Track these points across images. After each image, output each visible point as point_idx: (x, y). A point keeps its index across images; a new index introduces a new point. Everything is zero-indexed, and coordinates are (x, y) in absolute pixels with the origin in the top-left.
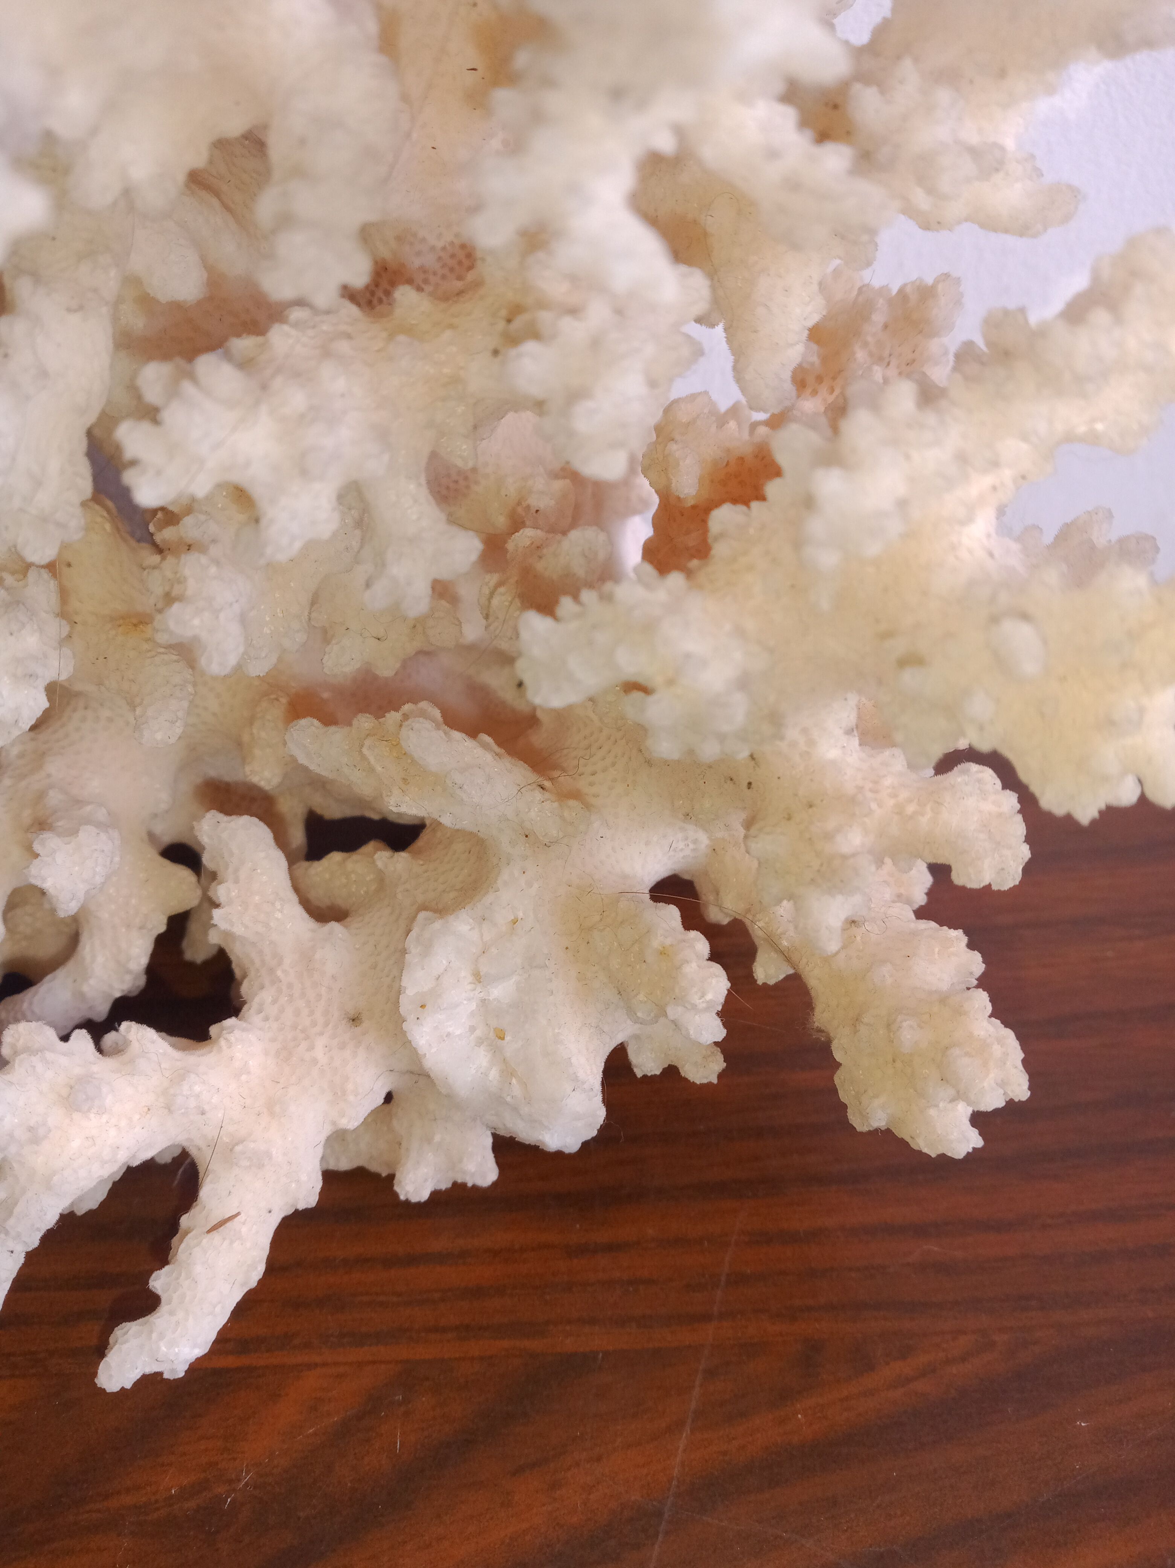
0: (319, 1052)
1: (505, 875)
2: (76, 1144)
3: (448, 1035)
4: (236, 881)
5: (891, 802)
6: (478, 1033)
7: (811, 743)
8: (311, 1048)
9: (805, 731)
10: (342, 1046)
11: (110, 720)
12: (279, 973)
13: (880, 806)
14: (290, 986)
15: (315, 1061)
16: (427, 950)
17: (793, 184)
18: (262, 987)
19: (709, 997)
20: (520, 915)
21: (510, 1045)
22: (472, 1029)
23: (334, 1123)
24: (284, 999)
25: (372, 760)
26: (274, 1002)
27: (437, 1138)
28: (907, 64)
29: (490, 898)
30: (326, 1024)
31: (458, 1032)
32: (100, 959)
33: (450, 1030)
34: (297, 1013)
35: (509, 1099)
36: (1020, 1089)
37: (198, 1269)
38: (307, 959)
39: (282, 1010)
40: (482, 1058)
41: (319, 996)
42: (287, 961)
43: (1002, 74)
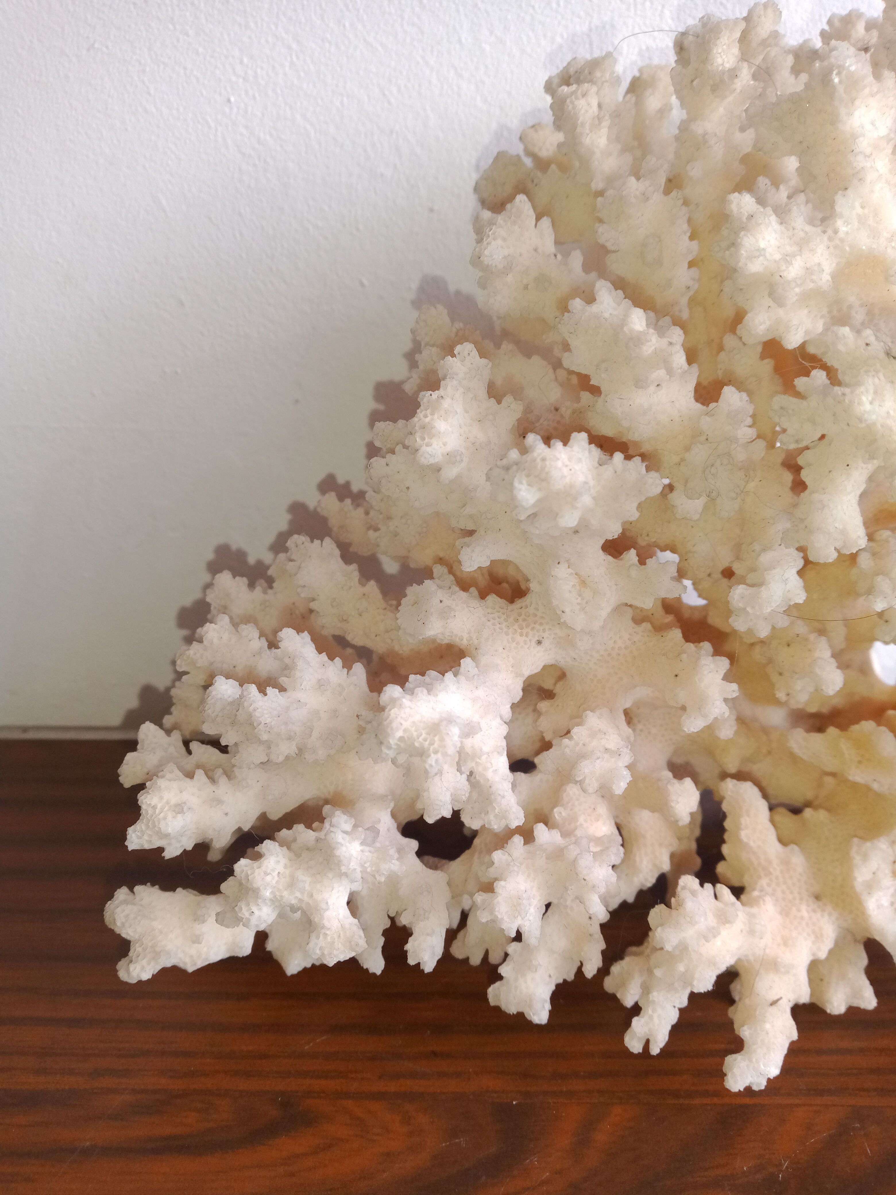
0: (805, 914)
2: (719, 943)
6: (895, 906)
8: (799, 910)
10: (813, 910)
11: (641, 730)
12: (771, 870)
14: (777, 878)
15: (802, 918)
16: (865, 857)
18: (759, 877)
22: (892, 904)
23: (814, 955)
25: (843, 749)
26: (769, 885)
30: (802, 899)
32: (645, 862)
34: (783, 892)
37: (768, 1027)
38: (786, 862)
41: (794, 885)
42: (774, 864)
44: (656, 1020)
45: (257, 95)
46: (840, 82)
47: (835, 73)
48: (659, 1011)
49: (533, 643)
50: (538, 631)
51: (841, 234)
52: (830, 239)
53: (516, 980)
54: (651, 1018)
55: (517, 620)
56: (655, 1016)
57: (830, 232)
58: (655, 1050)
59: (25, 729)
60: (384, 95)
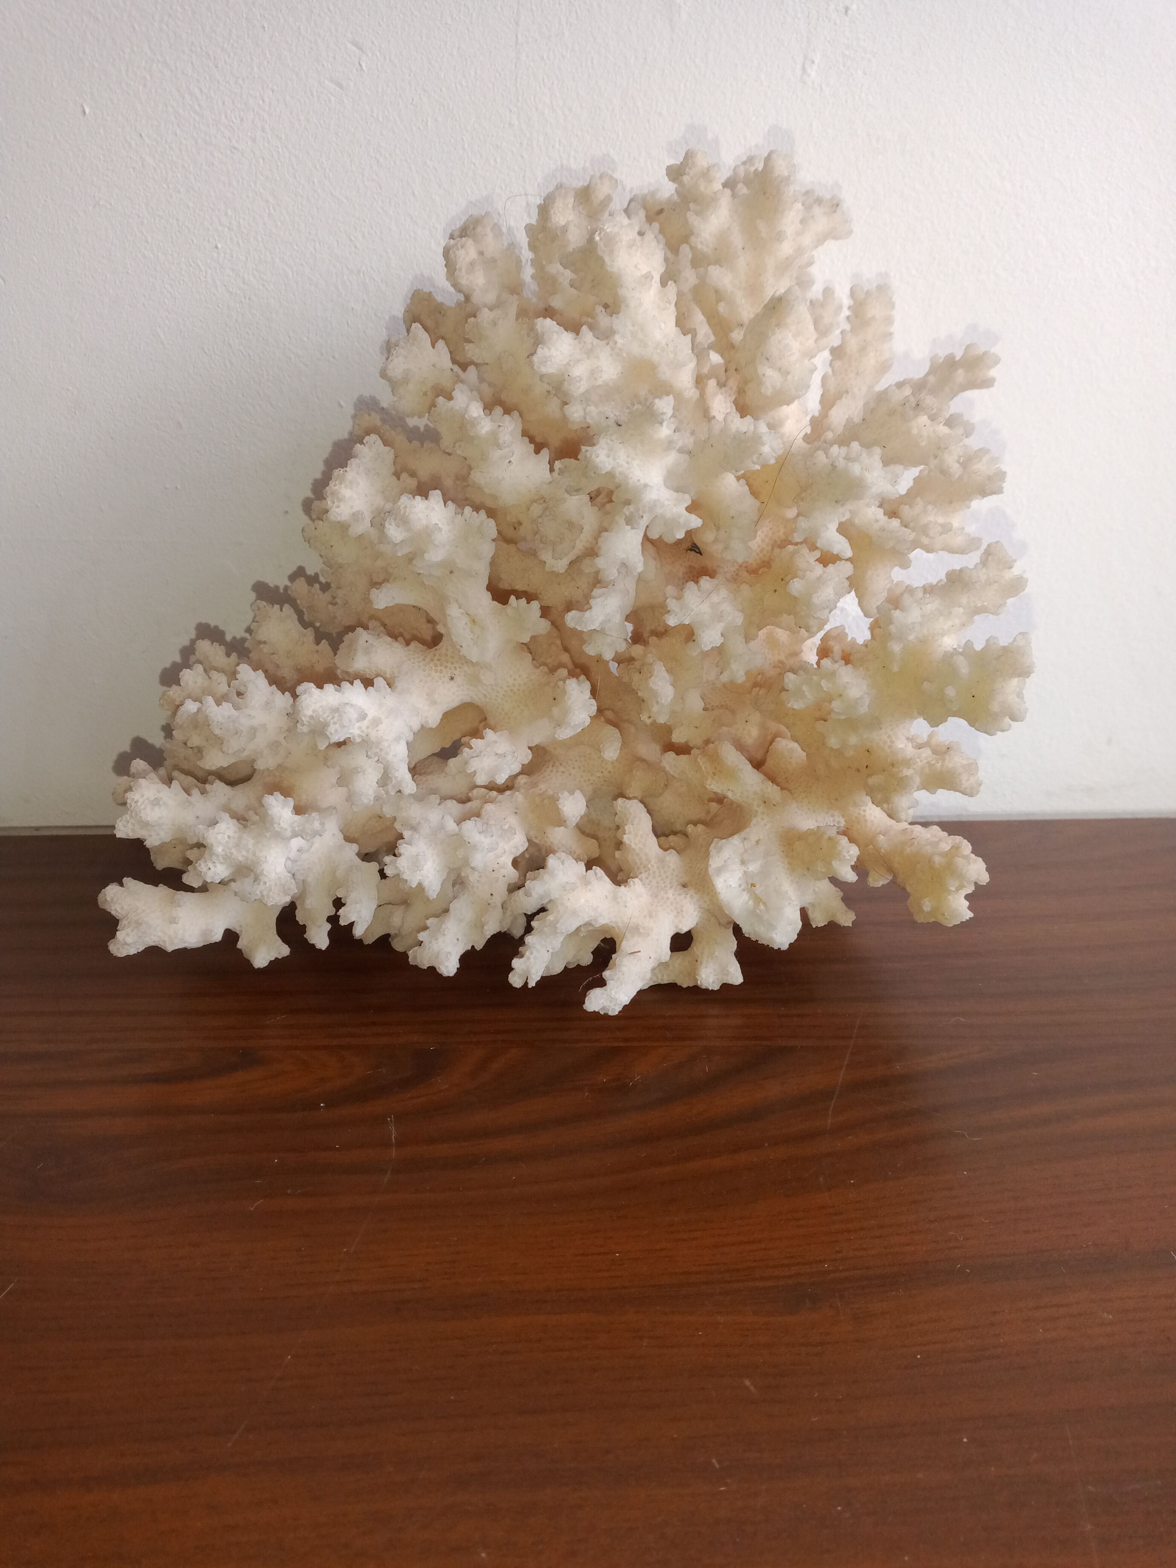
0: (671, 895)
1: (754, 821)
2: (583, 901)
3: (730, 886)
4: (633, 823)
5: (925, 761)
6: (743, 887)
7: (892, 742)
8: (666, 894)
9: (889, 737)
10: (680, 895)
12: (649, 866)
13: (921, 761)
14: (654, 873)
15: (668, 899)
16: (720, 850)
19: (851, 852)
20: (762, 837)
21: (758, 890)
22: (740, 886)
23: (676, 927)
24: (651, 878)
25: (701, 765)
27: (717, 954)
28: (919, 499)
29: (748, 830)
30: (671, 887)
31: (734, 886)
33: (731, 883)
34: (658, 883)
35: (758, 912)
36: (985, 880)
37: (624, 969)
38: (662, 861)
39: (651, 881)
40: (745, 897)
41: (667, 877)
42: (653, 862)
43: (951, 502)
44: (532, 960)
45: (240, 242)
46: (601, 239)
47: (597, 233)
48: (535, 953)
49: (448, 678)
50: (450, 669)
51: (619, 345)
52: (612, 349)
53: (430, 942)
54: (529, 959)
55: (432, 660)
56: (532, 957)
57: (611, 344)
58: (532, 984)
59: (37, 829)
60: (351, 240)
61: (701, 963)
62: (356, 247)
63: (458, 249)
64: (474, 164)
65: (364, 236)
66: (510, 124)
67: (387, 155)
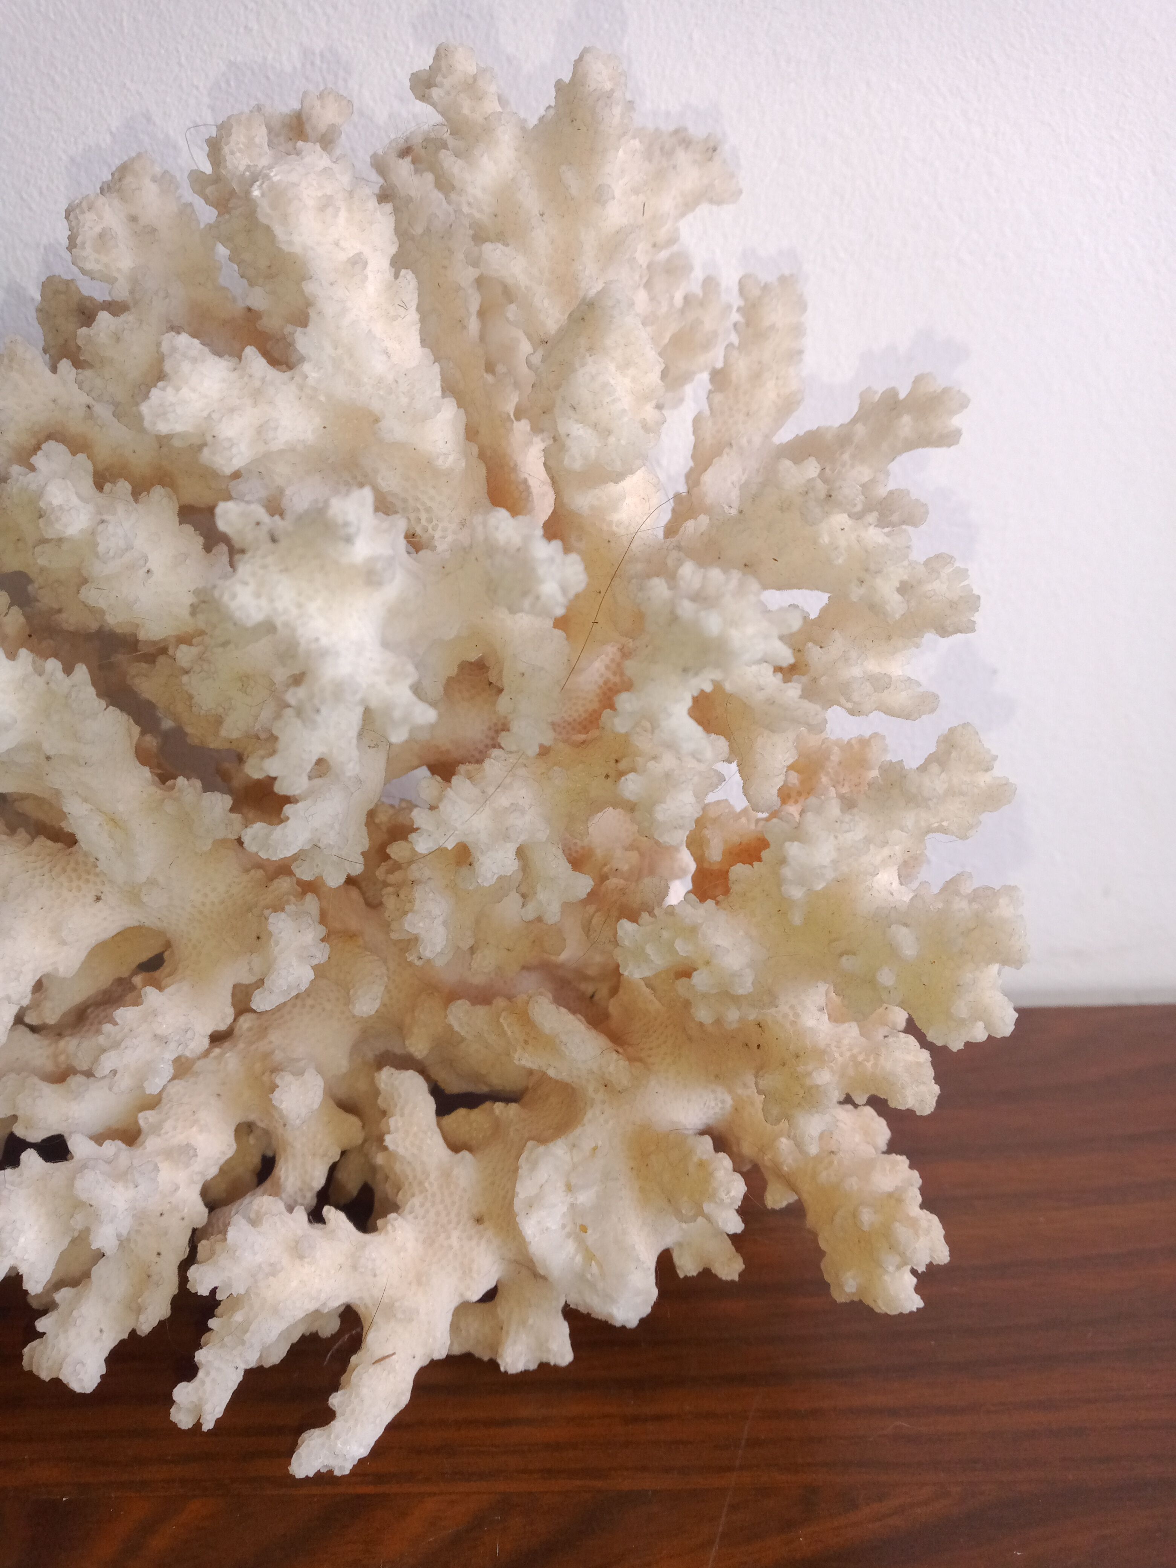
0: (454, 1241)
1: (589, 1115)
2: (294, 1284)
3: (547, 1229)
4: (402, 1115)
5: (848, 1054)
6: (568, 1229)
7: (796, 1015)
8: (448, 1237)
9: (792, 1007)
10: (470, 1238)
11: (312, 1007)
12: (426, 1185)
13: (841, 1056)
14: (434, 1195)
15: (450, 1247)
16: (534, 1165)
17: (771, 702)
18: (413, 1195)
19: (733, 1193)
20: (600, 1143)
21: (591, 1237)
22: (564, 1226)
23: (462, 1295)
24: (428, 1204)
25: (505, 1028)
26: (422, 1205)
27: (531, 1321)
28: (836, 634)
29: (578, 1131)
30: (458, 1223)
31: (554, 1228)
32: (291, 1179)
33: (549, 1225)
34: (438, 1214)
35: (589, 1276)
36: (943, 1255)
37: (365, 1391)
38: (446, 1175)
39: (427, 1212)
40: (570, 1247)
41: (453, 1203)
42: (432, 1177)
43: (889, 638)
44: (208, 1386)
47: (258, 183)
48: (213, 1374)
49: (90, 898)
50: (95, 883)
51: (311, 382)
52: (301, 388)
53: (57, 1336)
54: (203, 1383)
55: (64, 871)
56: (208, 1380)
57: (298, 378)
58: (208, 1425)
61: (508, 1333)
62: (30, 209)
63: (83, 212)
64: (197, 88)
65: (41, 193)
66: (246, 27)
67: (66, 72)
